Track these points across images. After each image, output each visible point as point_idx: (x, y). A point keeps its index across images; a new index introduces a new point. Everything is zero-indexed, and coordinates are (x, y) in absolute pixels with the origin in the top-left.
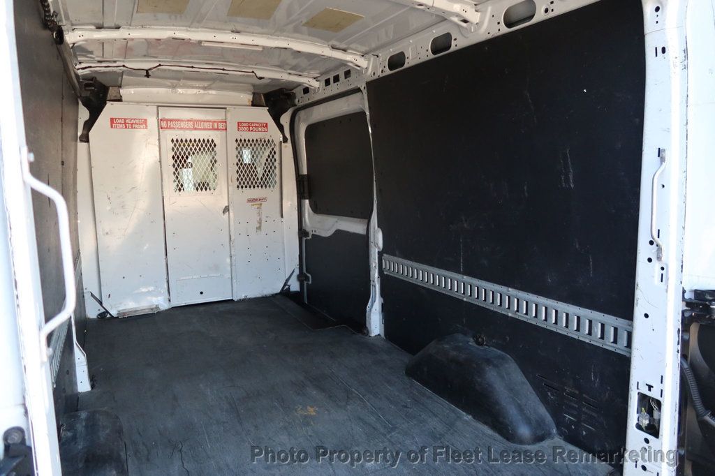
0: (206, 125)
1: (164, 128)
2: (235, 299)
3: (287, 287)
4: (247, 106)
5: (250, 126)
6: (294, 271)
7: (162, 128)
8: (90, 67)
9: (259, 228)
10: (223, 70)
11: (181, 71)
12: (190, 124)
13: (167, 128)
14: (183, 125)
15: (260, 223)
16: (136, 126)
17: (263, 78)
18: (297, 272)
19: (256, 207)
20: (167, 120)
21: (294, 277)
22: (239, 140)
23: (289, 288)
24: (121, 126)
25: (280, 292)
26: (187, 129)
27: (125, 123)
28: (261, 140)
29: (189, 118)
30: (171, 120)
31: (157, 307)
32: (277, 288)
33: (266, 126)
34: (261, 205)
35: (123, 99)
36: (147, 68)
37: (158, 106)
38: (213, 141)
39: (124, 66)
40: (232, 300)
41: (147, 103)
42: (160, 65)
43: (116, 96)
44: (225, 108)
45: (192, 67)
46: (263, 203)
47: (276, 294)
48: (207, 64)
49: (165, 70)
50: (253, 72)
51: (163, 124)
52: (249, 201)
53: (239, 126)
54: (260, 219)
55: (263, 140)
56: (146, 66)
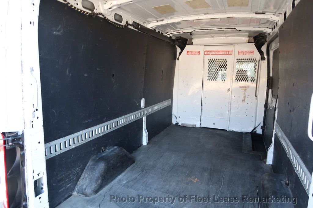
0: (223, 53)
1: (206, 54)
2: (227, 130)
3: (255, 131)
4: (246, 43)
5: (244, 53)
6: (260, 124)
7: (205, 54)
8: (171, 34)
9: (244, 100)
10: (221, 29)
11: (204, 31)
12: (216, 53)
13: (207, 54)
14: (213, 53)
15: (245, 98)
16: (196, 54)
17: (241, 30)
18: (262, 125)
19: (243, 90)
20: (207, 51)
21: (260, 127)
22: (238, 59)
23: (256, 131)
24: (190, 54)
25: (251, 133)
26: (215, 54)
27: (192, 53)
28: (249, 59)
29: (217, 50)
30: (209, 51)
31: (195, 125)
32: (250, 130)
33: (253, 52)
34: (246, 89)
35: (193, 43)
36: (190, 32)
37: (204, 46)
38: (226, 59)
39: (182, 32)
40: (226, 130)
41: (200, 44)
42: (195, 30)
43: (190, 43)
44: (233, 45)
45: (208, 29)
46: (247, 89)
47: (248, 133)
48: (213, 27)
49: (197, 32)
50: (235, 28)
51: (206, 53)
52: (240, 87)
53: (239, 52)
54: (245, 96)
55: (250, 59)
56: (190, 31)
